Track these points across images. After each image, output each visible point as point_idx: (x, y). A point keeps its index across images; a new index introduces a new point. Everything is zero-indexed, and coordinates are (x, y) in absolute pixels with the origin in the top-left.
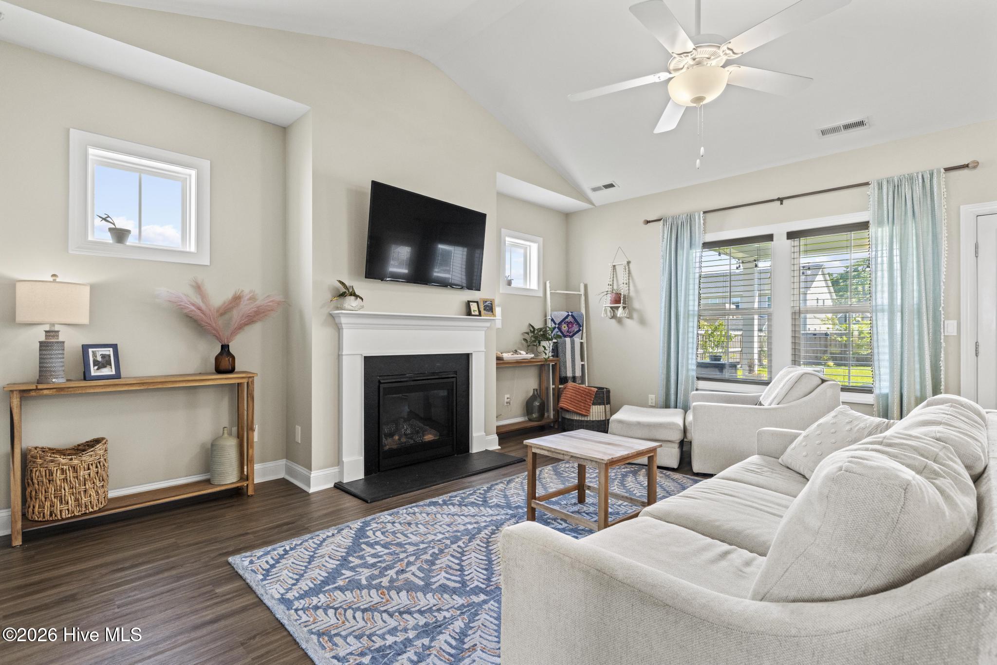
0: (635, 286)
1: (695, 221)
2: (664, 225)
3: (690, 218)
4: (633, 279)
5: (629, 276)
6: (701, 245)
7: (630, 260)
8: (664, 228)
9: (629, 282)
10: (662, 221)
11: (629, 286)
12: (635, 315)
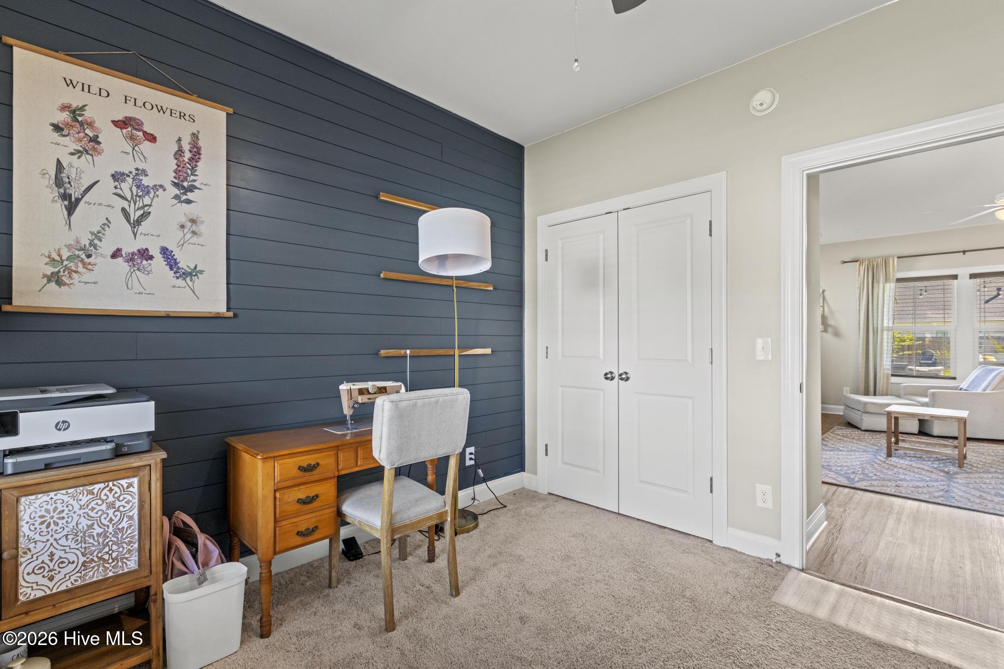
0: (829, 308)
1: (889, 263)
2: (860, 265)
3: (886, 261)
4: (826, 301)
5: (823, 301)
6: (895, 281)
7: (824, 289)
8: (860, 267)
9: (823, 305)
10: (858, 263)
11: (823, 308)
12: (830, 330)
